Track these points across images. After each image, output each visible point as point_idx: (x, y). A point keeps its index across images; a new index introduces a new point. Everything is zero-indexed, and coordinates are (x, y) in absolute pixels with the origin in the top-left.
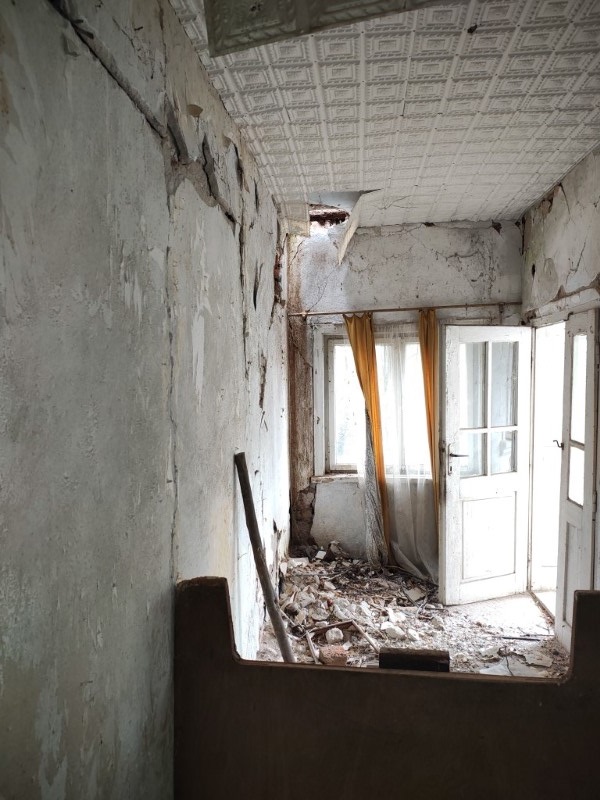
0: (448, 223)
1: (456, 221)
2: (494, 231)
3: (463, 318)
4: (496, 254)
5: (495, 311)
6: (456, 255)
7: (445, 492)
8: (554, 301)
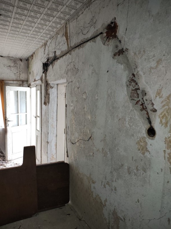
0: (7, 57)
1: (10, 57)
2: (20, 61)
3: (13, 84)
4: (21, 67)
5: (21, 82)
6: (10, 66)
7: (7, 131)
8: (34, 82)
